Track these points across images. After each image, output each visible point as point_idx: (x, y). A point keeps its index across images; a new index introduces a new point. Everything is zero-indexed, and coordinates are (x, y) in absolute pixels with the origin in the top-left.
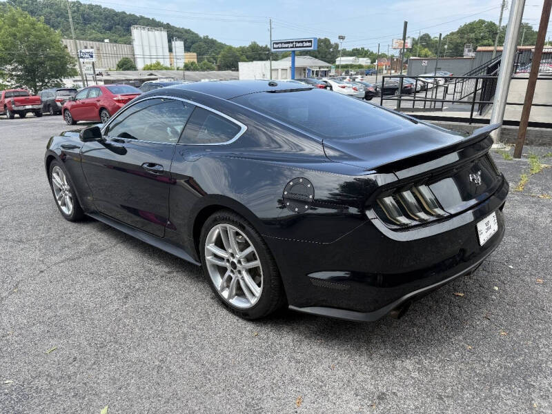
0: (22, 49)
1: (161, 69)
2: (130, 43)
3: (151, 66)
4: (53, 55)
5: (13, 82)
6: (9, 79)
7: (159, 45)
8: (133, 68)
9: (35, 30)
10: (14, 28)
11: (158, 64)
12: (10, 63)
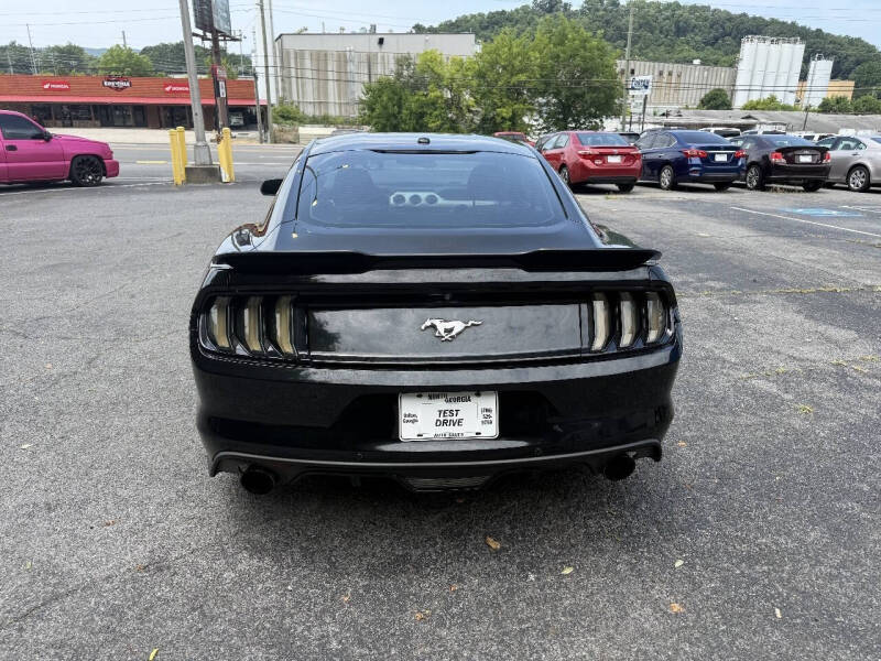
0: (562, 76)
1: (775, 109)
2: (732, 65)
3: (758, 103)
4: (597, 84)
5: (541, 121)
6: (537, 118)
7: (784, 67)
8: (727, 105)
9: (585, 50)
10: (559, 48)
11: (773, 99)
12: (543, 94)
